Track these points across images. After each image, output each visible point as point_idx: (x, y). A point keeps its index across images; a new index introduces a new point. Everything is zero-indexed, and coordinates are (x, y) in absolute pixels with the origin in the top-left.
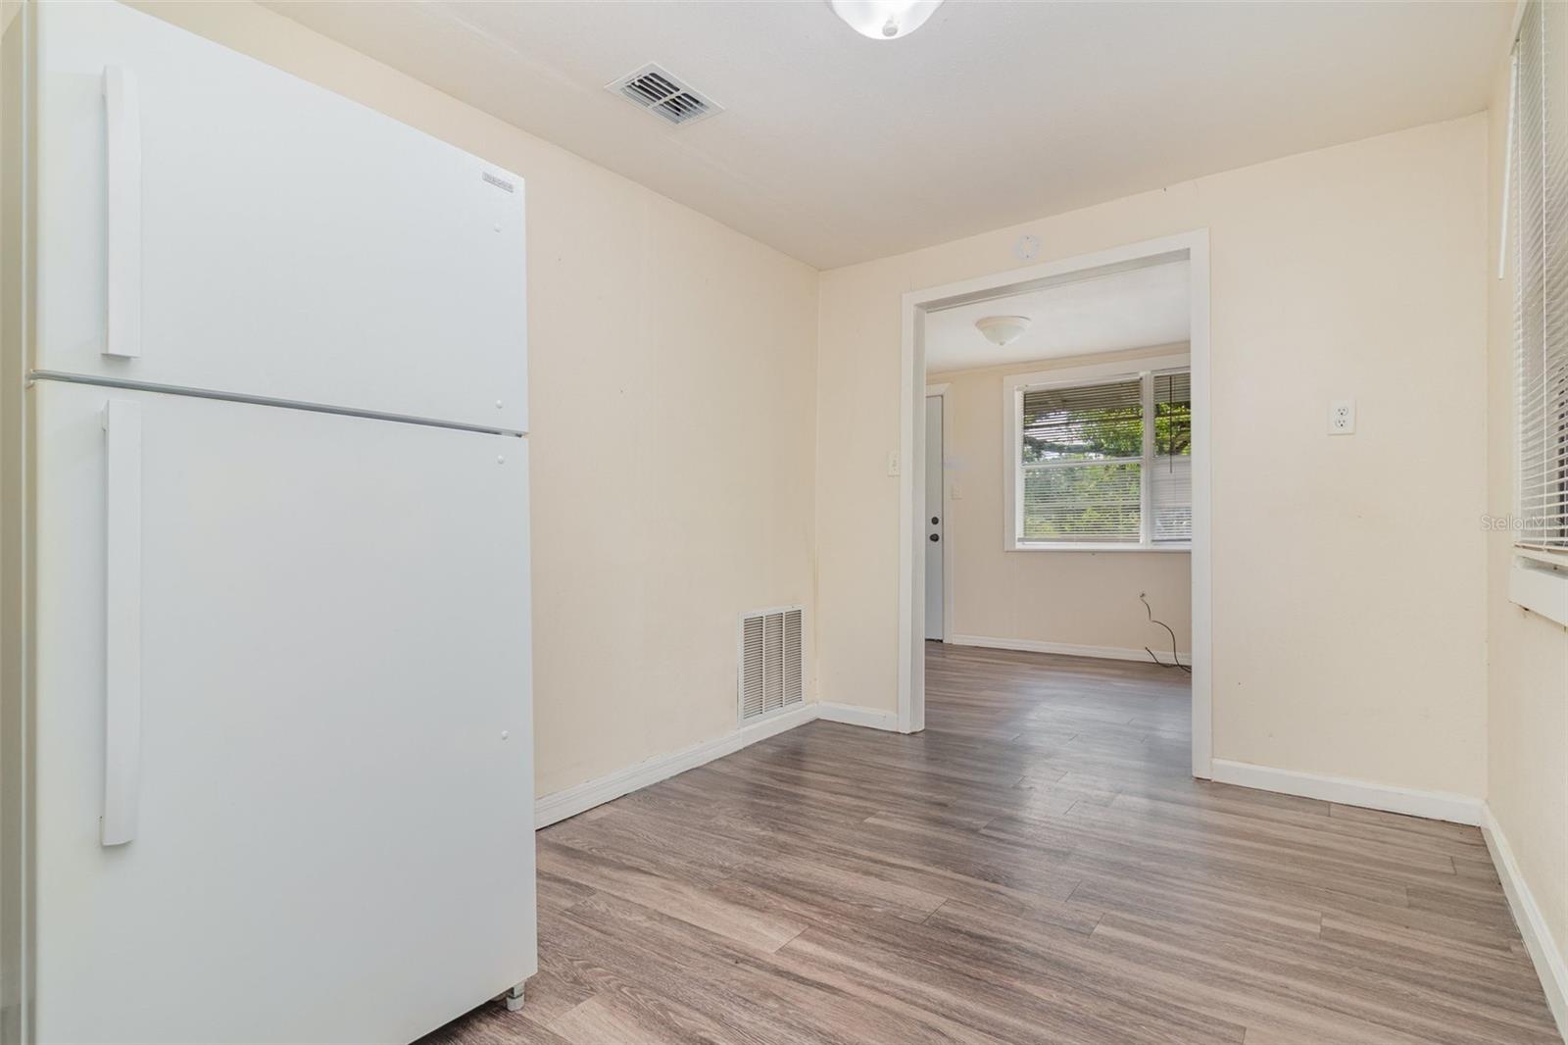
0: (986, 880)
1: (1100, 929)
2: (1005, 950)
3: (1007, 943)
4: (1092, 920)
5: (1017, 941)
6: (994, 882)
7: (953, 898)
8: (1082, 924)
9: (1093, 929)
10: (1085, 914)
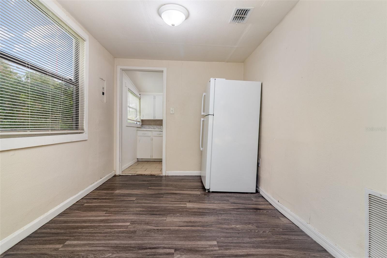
0: (160, 229)
1: (128, 224)
2: (148, 214)
3: (148, 215)
4: (131, 226)
5: (147, 216)
6: (158, 229)
7: (165, 221)
8: (133, 224)
9: (130, 223)
10: (132, 227)
